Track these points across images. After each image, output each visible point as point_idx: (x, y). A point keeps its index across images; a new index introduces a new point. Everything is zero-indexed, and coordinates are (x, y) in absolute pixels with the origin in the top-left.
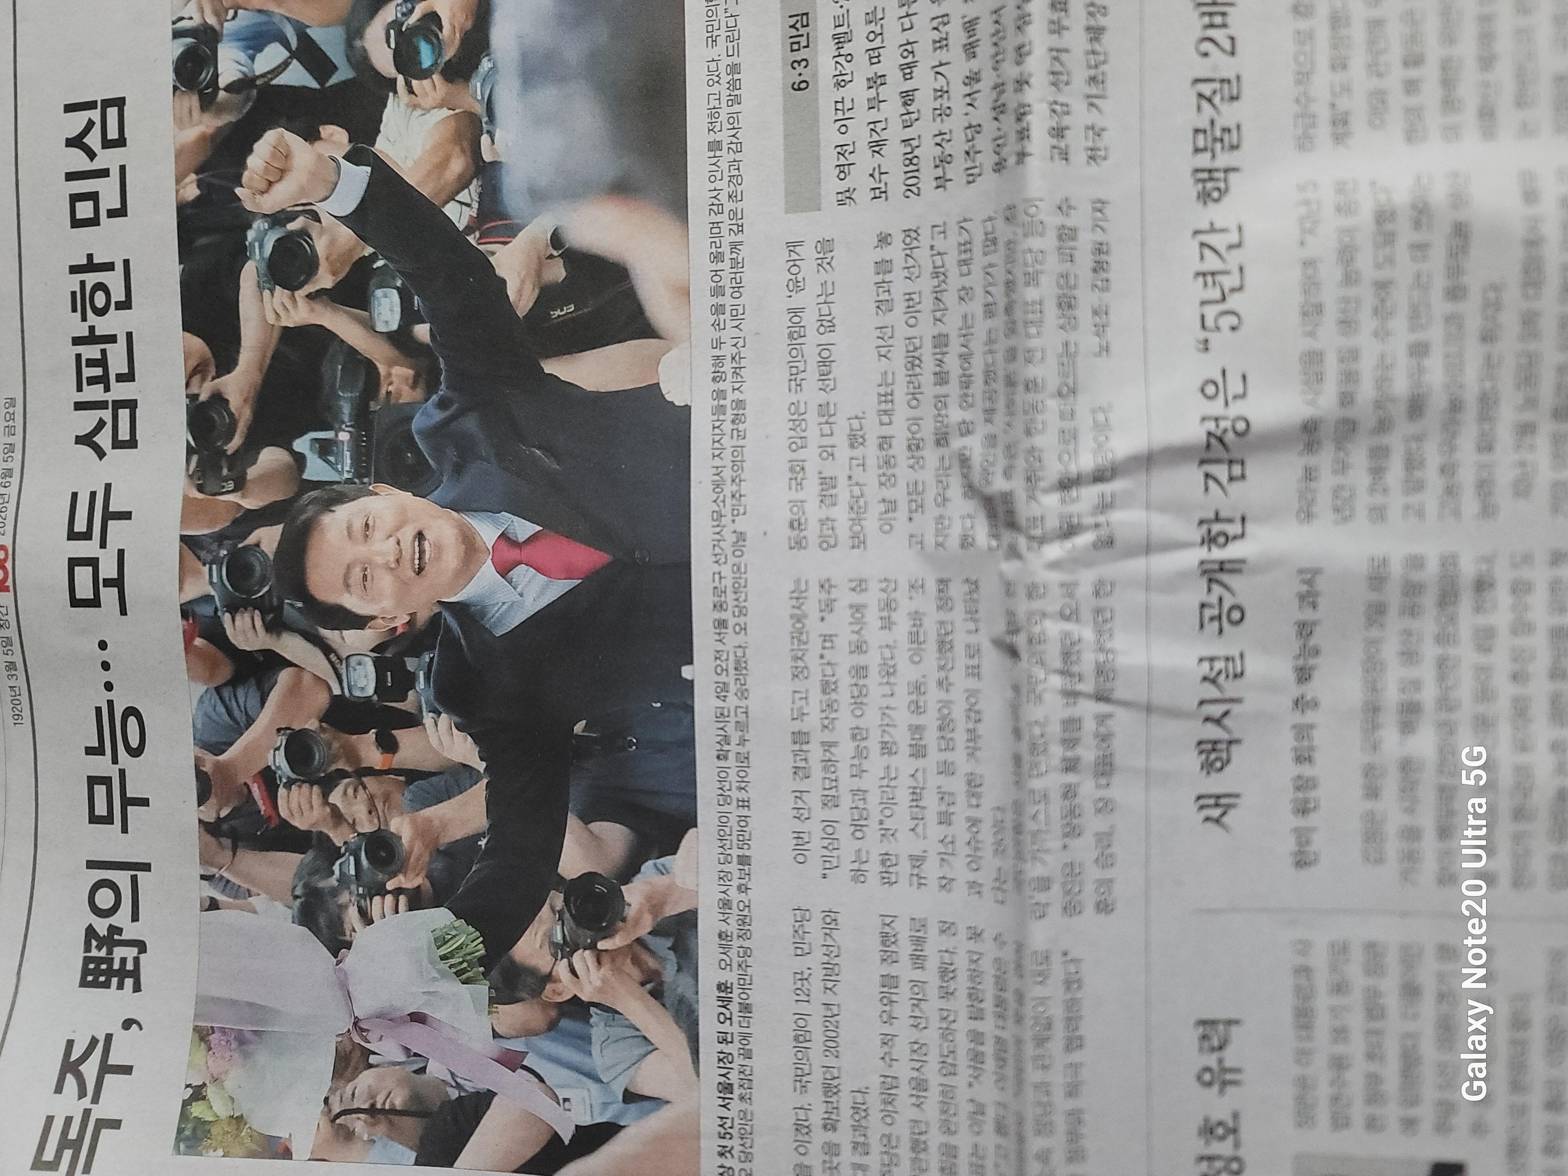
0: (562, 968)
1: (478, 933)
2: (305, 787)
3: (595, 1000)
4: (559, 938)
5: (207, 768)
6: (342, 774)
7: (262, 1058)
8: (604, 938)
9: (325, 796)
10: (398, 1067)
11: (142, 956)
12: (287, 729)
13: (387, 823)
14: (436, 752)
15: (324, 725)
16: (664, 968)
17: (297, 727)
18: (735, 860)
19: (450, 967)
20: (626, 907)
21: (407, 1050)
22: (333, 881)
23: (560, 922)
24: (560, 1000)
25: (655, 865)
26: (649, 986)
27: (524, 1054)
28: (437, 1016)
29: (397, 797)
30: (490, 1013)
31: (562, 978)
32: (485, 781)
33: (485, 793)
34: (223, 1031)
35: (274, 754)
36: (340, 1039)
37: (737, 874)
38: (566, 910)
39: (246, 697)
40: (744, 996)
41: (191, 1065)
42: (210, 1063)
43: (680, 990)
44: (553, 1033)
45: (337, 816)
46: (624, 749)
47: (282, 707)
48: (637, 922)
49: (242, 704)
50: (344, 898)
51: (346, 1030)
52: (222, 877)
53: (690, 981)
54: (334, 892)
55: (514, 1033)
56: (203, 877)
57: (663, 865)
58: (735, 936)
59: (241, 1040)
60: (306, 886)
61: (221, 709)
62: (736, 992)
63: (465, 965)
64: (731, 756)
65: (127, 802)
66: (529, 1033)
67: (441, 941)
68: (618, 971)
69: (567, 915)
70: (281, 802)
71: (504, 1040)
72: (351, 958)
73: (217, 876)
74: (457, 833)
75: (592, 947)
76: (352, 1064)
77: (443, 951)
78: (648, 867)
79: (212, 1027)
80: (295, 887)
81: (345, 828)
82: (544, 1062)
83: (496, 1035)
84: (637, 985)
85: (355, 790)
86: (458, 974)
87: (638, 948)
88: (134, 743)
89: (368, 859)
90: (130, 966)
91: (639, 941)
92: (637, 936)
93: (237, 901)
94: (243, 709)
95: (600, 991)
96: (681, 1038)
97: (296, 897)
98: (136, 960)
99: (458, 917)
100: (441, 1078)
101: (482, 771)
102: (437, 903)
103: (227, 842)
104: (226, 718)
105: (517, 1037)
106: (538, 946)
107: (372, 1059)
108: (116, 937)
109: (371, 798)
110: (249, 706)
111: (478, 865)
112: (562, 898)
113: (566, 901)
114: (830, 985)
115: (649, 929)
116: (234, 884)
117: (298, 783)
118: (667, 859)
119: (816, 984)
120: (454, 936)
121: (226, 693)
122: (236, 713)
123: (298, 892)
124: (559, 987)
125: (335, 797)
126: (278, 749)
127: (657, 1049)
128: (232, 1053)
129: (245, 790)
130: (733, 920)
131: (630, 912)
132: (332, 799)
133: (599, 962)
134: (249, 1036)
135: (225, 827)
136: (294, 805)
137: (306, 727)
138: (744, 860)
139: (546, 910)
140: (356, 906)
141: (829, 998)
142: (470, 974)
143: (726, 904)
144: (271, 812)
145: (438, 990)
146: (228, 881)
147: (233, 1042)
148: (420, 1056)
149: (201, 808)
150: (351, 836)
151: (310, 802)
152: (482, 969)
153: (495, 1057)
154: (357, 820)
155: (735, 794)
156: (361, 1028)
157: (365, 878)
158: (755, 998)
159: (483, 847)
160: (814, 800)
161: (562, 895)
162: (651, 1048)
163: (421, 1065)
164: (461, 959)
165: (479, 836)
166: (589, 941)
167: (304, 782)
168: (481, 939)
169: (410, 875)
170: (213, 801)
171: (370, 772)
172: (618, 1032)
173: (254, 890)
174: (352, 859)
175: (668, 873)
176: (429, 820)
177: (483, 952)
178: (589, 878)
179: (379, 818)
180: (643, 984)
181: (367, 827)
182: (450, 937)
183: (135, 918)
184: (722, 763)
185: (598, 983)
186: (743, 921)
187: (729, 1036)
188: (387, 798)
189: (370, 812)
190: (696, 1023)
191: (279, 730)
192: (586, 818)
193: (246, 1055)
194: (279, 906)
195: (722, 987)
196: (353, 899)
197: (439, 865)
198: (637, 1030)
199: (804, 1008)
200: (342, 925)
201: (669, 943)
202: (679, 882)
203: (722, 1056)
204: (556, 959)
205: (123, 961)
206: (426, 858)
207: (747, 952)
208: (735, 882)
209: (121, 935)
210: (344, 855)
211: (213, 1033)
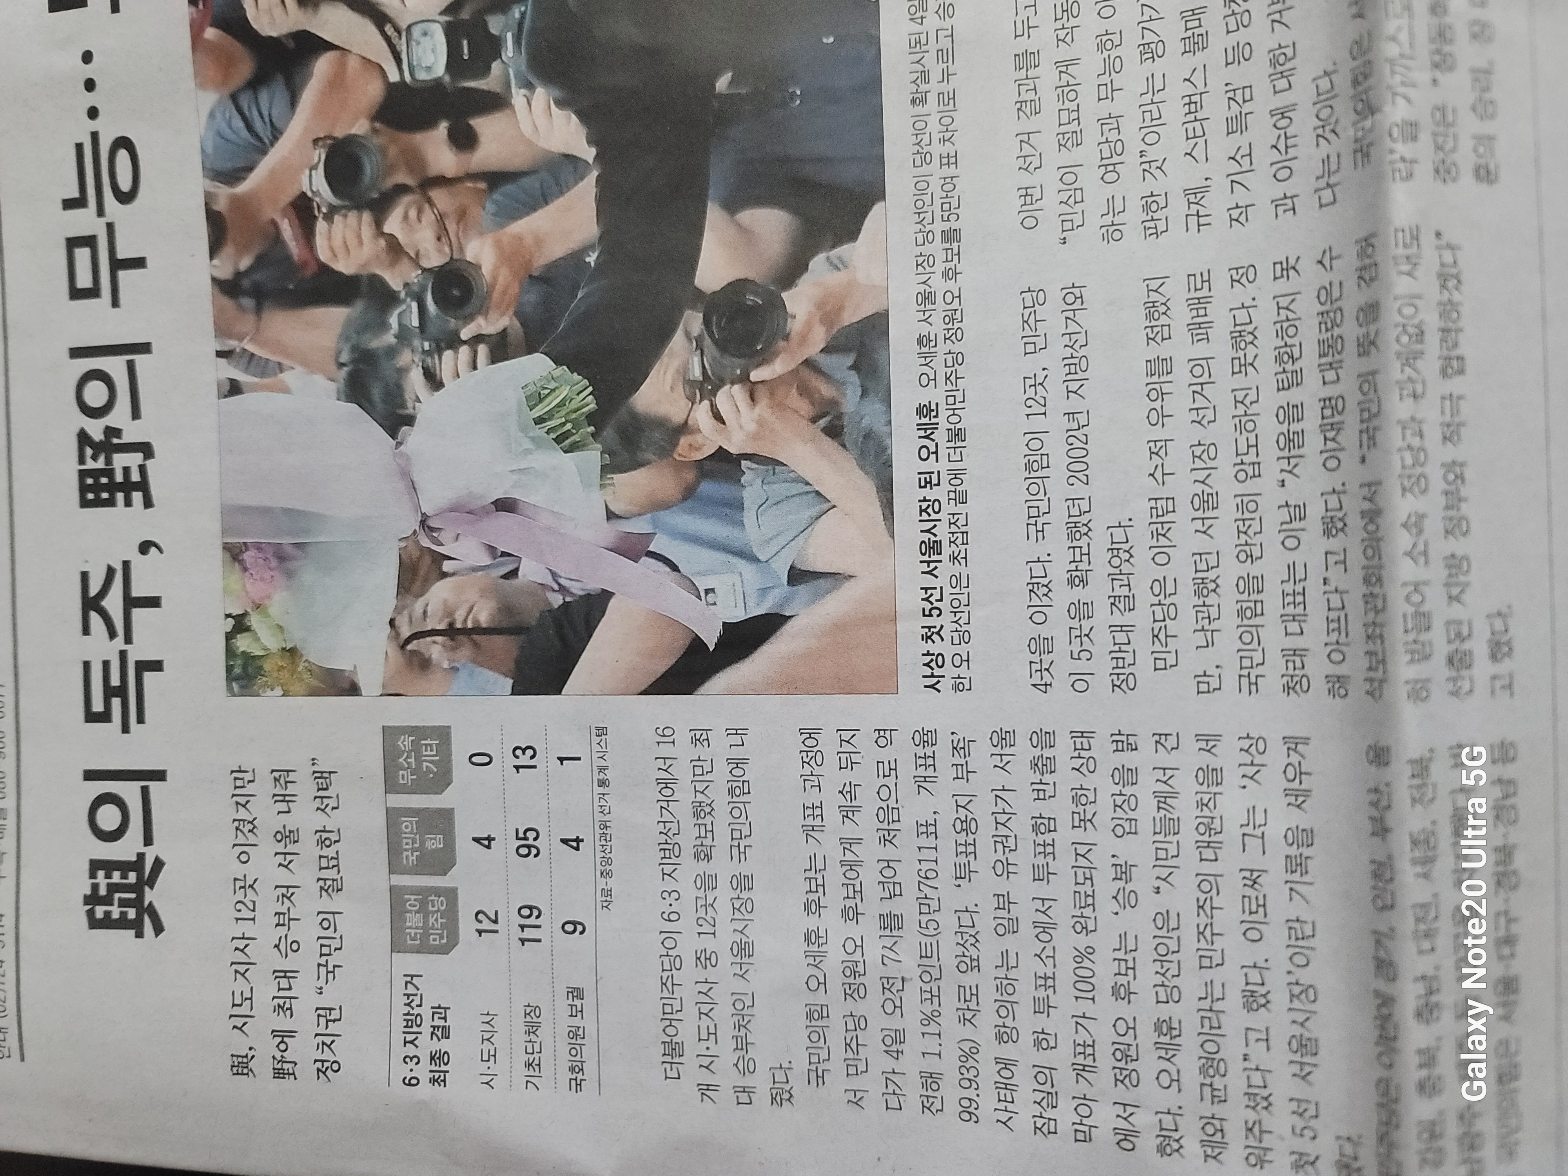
0: (701, 414)
1: (586, 382)
2: (352, 216)
3: (749, 451)
4: (697, 374)
5: (221, 205)
6: (402, 189)
7: (308, 575)
8: (759, 365)
9: (378, 224)
10: (480, 573)
11: (149, 463)
12: (326, 137)
13: (461, 250)
14: (529, 143)
15: (377, 125)
16: (844, 395)
17: (339, 133)
18: (938, 237)
19: (548, 433)
20: (789, 320)
21: (492, 549)
22: (389, 338)
23: (699, 352)
24: (699, 456)
25: (828, 258)
26: (823, 422)
27: (650, 536)
28: (531, 499)
29: (475, 211)
30: (602, 486)
31: (701, 427)
32: (595, 173)
33: (595, 190)
34: (258, 547)
35: (311, 176)
36: (403, 544)
37: (941, 256)
38: (707, 337)
39: (271, 103)
40: (954, 419)
41: (226, 591)
42: (248, 586)
43: (865, 423)
44: (689, 503)
45: (395, 249)
46: (784, 104)
47: (320, 110)
48: (804, 338)
49: (265, 113)
50: (405, 358)
51: (412, 532)
52: (245, 350)
53: (879, 407)
54: (392, 352)
55: (636, 509)
56: (220, 354)
57: (840, 259)
58: (941, 339)
59: (282, 556)
60: (355, 349)
61: (239, 123)
62: (943, 414)
63: (569, 426)
64: (932, 98)
65: (117, 265)
66: (657, 506)
67: (536, 399)
68: (779, 406)
69: (708, 341)
70: (320, 241)
71: (623, 521)
72: (413, 437)
73: (238, 350)
74: (556, 250)
75: (744, 379)
76: (422, 573)
77: (538, 412)
78: (818, 262)
79: (245, 543)
80: (340, 352)
81: (405, 264)
82: (677, 543)
83: (611, 515)
84: (805, 422)
85: (420, 212)
86: (558, 440)
87: (806, 373)
88: (125, 185)
89: (436, 303)
90: (135, 477)
91: (808, 363)
92: (804, 358)
93: (266, 381)
94: (267, 120)
95: (756, 437)
96: (868, 487)
97: (342, 365)
98: (142, 469)
99: (558, 362)
100: (540, 582)
101: (591, 161)
102: (530, 350)
103: (248, 302)
104: (245, 133)
105: (640, 515)
106: (668, 388)
107: (447, 566)
108: (115, 441)
109: (441, 220)
110: (275, 113)
111: (585, 290)
112: (701, 320)
113: (707, 322)
114: (1074, 386)
115: (822, 346)
116: (260, 357)
117: (343, 211)
118: (844, 250)
119: (1055, 389)
120: (553, 390)
121: (245, 101)
122: (258, 125)
123: (345, 358)
124: (698, 439)
125: (393, 225)
126: (314, 168)
127: (834, 506)
128: (272, 573)
129: (271, 229)
130: (937, 318)
131: (795, 327)
132: (387, 229)
133: (752, 398)
134: (290, 550)
135: (246, 283)
136: (337, 242)
137: (353, 131)
138: (951, 236)
139: (678, 340)
140: (420, 368)
141: (1075, 404)
142: (576, 438)
143: (928, 298)
144: (307, 255)
145: (533, 465)
146: (253, 355)
147: (271, 559)
148: (510, 555)
149: (216, 262)
150: (414, 275)
151: (359, 237)
152: (591, 429)
153: (610, 546)
154: (422, 252)
155: (937, 149)
156: (429, 527)
157: (432, 329)
158: (969, 420)
159: (593, 264)
160: (1046, 142)
161: (701, 315)
162: (826, 506)
163: (511, 567)
164: (563, 420)
165: (586, 249)
166: (738, 372)
167: (349, 208)
168: (591, 389)
169: (493, 315)
170: (228, 250)
171: (441, 181)
172: (779, 489)
173: (286, 362)
174: (414, 305)
175: (846, 267)
176: (520, 238)
177: (593, 406)
178: (738, 287)
179: (451, 245)
180: (814, 420)
181: (434, 259)
182: (547, 391)
183: (136, 414)
184: (919, 109)
185: (752, 427)
186: (951, 318)
187: (935, 478)
188: (462, 215)
189: (439, 239)
190: (888, 465)
191: (316, 141)
192: (732, 206)
193: (290, 575)
194: (320, 380)
195: (924, 410)
196: (416, 360)
197: (532, 297)
198: (808, 484)
199: (1038, 423)
200: (402, 396)
201: (850, 360)
202: (861, 277)
203: (924, 505)
204: (693, 404)
205: (126, 470)
206: (515, 289)
207: (958, 359)
208: (940, 267)
209: (119, 437)
210: (404, 301)
211: (247, 550)
